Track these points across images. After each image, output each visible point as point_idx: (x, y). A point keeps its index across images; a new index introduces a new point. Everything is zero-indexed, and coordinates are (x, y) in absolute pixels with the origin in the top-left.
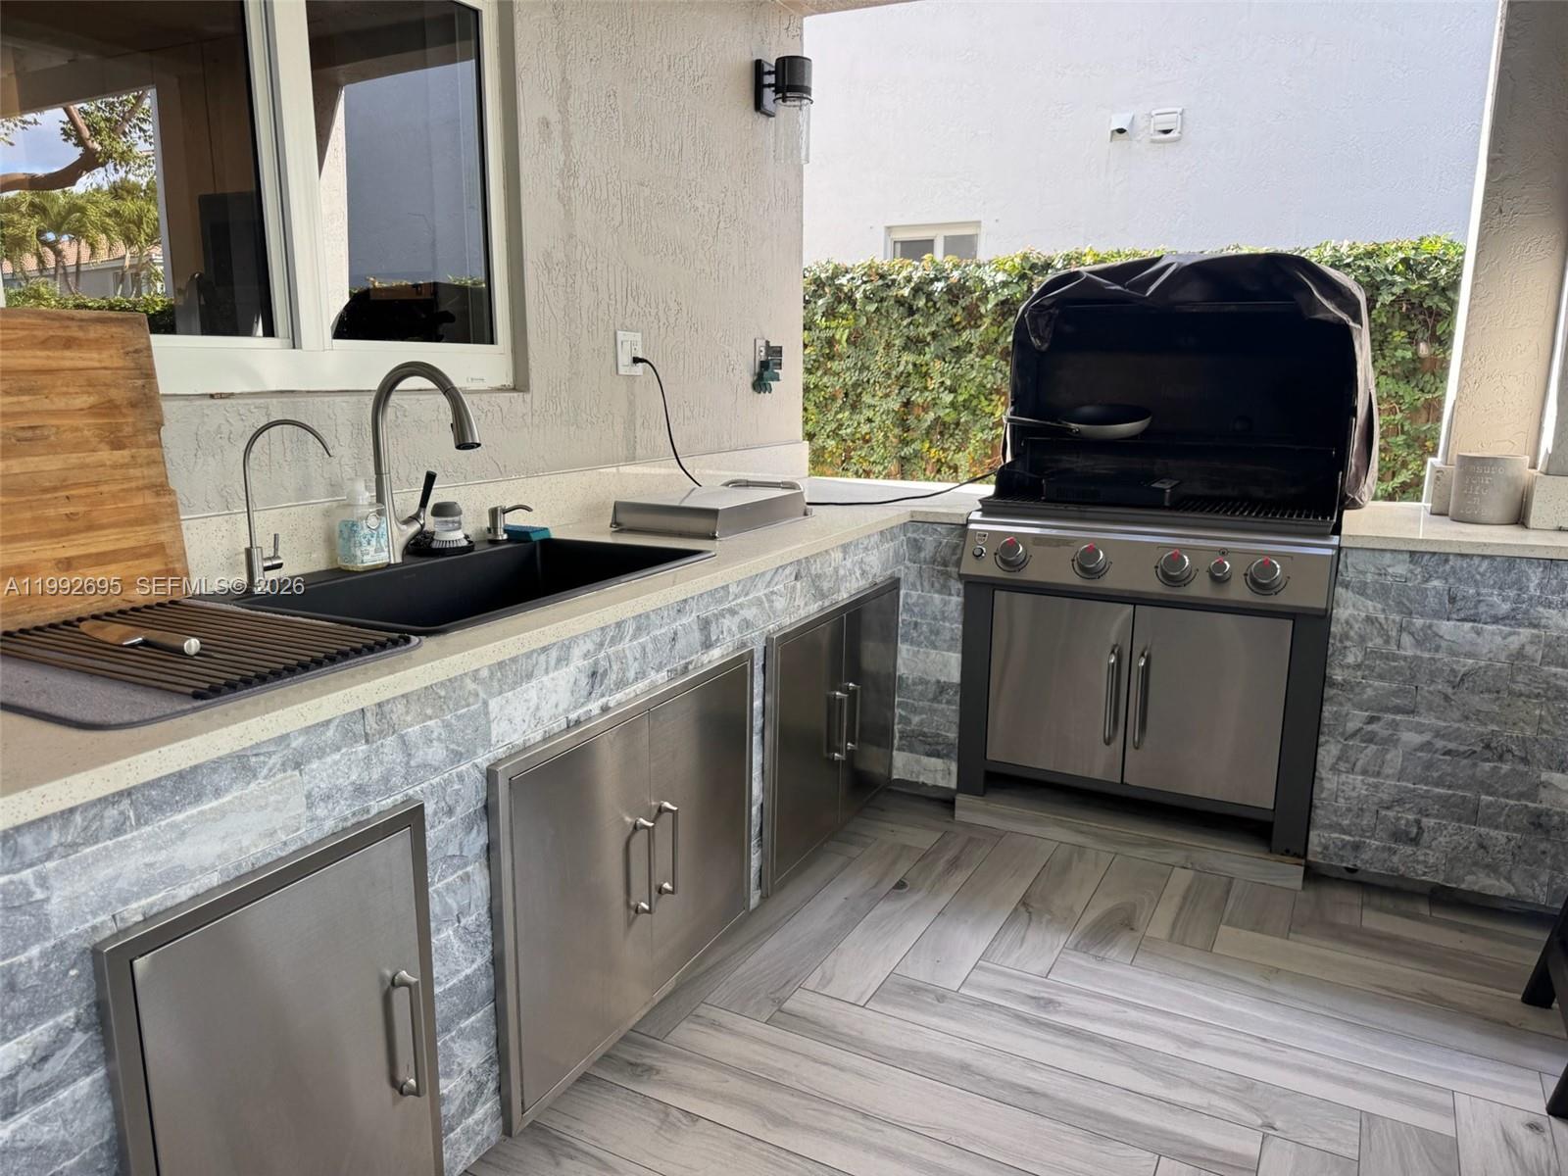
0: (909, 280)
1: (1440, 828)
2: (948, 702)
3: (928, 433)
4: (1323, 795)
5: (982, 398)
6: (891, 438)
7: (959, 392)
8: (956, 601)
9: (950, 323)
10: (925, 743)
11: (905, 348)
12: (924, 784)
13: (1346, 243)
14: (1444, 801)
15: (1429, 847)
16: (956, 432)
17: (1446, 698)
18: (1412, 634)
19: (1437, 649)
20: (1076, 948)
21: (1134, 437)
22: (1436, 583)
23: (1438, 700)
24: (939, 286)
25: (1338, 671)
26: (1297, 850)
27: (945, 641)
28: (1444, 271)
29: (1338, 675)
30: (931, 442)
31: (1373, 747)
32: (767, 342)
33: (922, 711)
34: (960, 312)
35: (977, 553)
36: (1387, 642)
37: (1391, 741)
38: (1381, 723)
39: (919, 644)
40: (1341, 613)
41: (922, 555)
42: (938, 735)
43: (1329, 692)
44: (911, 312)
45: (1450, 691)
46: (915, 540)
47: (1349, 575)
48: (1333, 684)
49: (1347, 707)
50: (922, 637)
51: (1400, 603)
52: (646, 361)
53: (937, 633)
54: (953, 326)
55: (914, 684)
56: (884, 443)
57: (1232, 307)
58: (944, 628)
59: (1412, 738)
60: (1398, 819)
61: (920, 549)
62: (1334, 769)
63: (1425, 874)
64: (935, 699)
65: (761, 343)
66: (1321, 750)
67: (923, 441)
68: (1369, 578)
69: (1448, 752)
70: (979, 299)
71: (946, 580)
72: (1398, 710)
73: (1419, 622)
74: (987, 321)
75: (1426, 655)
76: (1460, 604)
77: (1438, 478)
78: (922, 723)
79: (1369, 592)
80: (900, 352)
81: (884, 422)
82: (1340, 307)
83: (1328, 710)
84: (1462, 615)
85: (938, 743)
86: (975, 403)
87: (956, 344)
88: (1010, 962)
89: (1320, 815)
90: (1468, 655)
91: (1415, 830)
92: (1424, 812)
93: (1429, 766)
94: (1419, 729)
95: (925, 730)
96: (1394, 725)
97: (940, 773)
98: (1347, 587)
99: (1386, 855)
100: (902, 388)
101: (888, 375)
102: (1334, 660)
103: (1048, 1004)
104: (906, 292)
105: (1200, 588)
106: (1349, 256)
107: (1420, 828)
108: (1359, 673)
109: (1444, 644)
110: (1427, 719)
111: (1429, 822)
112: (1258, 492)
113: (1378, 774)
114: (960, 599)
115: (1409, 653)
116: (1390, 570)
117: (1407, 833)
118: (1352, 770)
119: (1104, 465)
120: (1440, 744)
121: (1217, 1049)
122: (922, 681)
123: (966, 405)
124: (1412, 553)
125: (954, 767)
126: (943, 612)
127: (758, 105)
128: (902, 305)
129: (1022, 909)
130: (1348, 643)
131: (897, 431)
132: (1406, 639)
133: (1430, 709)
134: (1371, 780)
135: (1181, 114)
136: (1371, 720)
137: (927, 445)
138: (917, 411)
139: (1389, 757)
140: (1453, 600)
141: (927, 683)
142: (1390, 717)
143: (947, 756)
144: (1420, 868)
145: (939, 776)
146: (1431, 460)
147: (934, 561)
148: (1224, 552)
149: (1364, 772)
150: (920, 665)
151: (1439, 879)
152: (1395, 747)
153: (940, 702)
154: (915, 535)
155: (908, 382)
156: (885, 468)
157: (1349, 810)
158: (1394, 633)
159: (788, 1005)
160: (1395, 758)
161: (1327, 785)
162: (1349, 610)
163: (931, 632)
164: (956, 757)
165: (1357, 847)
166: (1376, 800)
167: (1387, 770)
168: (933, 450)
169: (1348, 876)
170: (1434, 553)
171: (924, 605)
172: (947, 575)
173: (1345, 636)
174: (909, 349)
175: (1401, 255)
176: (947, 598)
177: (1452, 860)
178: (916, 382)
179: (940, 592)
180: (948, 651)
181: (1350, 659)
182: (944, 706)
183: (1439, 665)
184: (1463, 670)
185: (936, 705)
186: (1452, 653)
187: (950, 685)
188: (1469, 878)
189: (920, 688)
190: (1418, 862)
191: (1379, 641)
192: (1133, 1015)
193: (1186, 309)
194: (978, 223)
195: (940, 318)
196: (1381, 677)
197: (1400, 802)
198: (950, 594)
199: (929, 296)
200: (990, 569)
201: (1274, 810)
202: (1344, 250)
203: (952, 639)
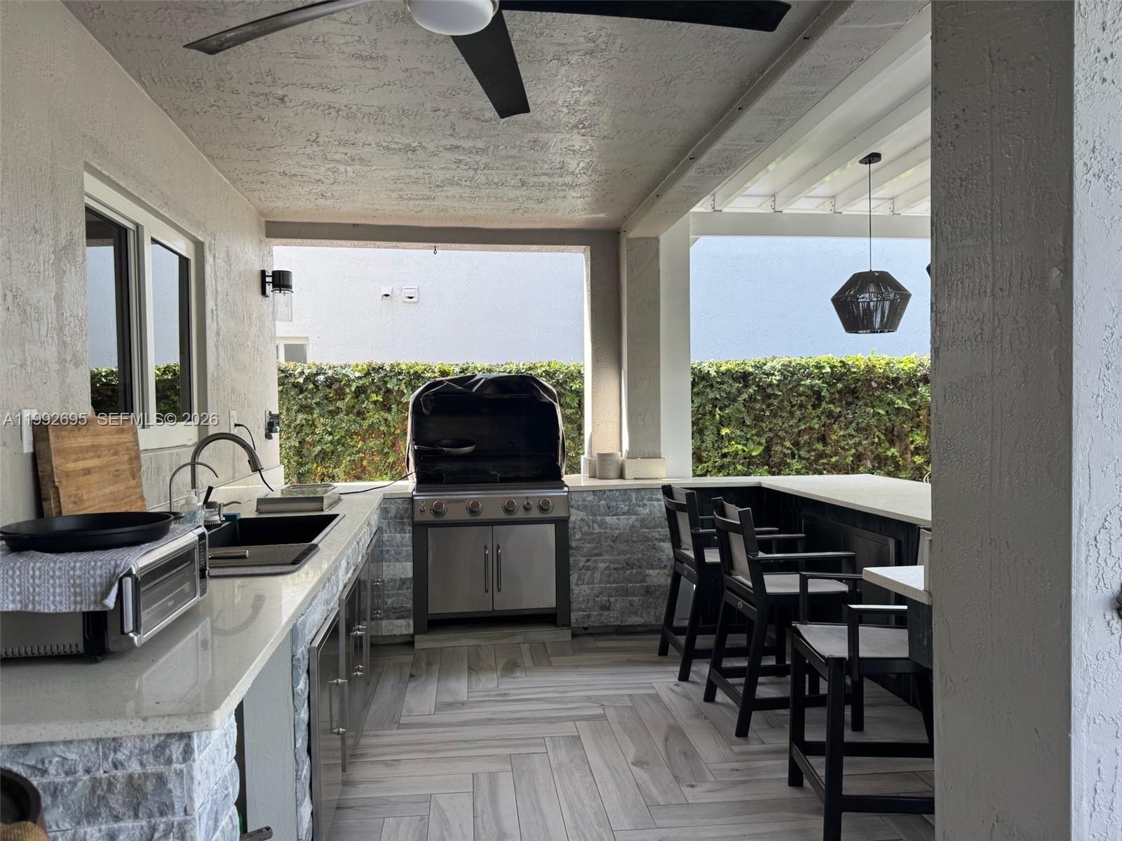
0: (302, 373)
1: (617, 600)
2: (407, 588)
3: (315, 458)
4: (574, 597)
5: (348, 438)
6: (292, 462)
7: (334, 434)
8: (408, 536)
9: (326, 397)
10: (395, 613)
11: (299, 411)
12: (395, 635)
13: (521, 363)
14: (616, 589)
15: (614, 610)
16: (333, 457)
17: (612, 547)
18: (597, 523)
19: (606, 528)
20: (502, 676)
21: (469, 453)
22: (602, 502)
23: (609, 549)
24: (321, 378)
25: (573, 543)
26: (567, 624)
27: (404, 557)
28: (561, 376)
29: (574, 544)
30: (317, 463)
31: (590, 572)
32: (270, 412)
33: (393, 596)
34: (333, 391)
35: (422, 510)
36: (589, 528)
37: (595, 568)
38: (591, 561)
39: (389, 561)
40: (572, 518)
41: (389, 515)
42: (402, 607)
43: (571, 552)
44: (301, 391)
45: (612, 544)
46: (385, 508)
47: (573, 503)
48: (573, 548)
49: (578, 557)
50: (391, 557)
51: (592, 512)
52: (242, 426)
53: (399, 553)
54: (327, 399)
55: (388, 582)
56: (287, 466)
57: (507, 396)
58: (403, 550)
59: (602, 566)
60: (602, 600)
61: (388, 512)
62: (577, 584)
63: (614, 621)
64: (400, 588)
65: (267, 413)
66: (571, 578)
67: (312, 463)
68: (580, 503)
69: (615, 569)
70: (345, 385)
71: (403, 526)
72: (597, 555)
73: (599, 518)
74: (349, 396)
75: (603, 531)
76: (611, 509)
77: (590, 463)
78: (393, 603)
79: (581, 508)
80: (296, 413)
81: (288, 454)
82: (549, 396)
83: (571, 560)
84: (613, 514)
85: (402, 611)
86: (343, 440)
87: (331, 408)
88: (481, 686)
89: (574, 606)
90: (617, 529)
91: (608, 604)
92: (610, 596)
93: (609, 576)
94: (604, 561)
95: (395, 605)
96: (596, 561)
97: (403, 627)
98: (573, 508)
99: (599, 617)
100: (298, 433)
101: (289, 426)
102: (572, 538)
103: (505, 695)
104: (301, 380)
105: (520, 514)
106: (523, 369)
107: (610, 603)
108: (581, 542)
109: (608, 526)
110: (607, 557)
111: (612, 599)
112: (523, 474)
113: (592, 583)
114: (411, 535)
115: (597, 531)
116: (587, 499)
117: (606, 606)
118: (583, 584)
119: (455, 466)
120: (612, 566)
121: (573, 691)
122: (393, 580)
123: (339, 442)
124: (593, 491)
125: (411, 622)
126: (402, 543)
127: (264, 292)
128: (296, 387)
129: (471, 671)
130: (576, 531)
131: (296, 458)
132: (595, 525)
133: (607, 552)
134: (591, 586)
135: (418, 289)
136: (588, 561)
137: (315, 465)
138: (307, 446)
139: (595, 575)
140: (609, 508)
141: (395, 580)
142: (594, 558)
143: (408, 617)
144: (612, 620)
145: (403, 628)
146: (582, 457)
147: (396, 517)
148: (527, 498)
149: (588, 583)
150: (391, 572)
151: (618, 623)
152: (597, 570)
153: (403, 589)
154: (385, 506)
155: (301, 430)
156: (290, 480)
157: (584, 601)
158: (591, 524)
159: (401, 722)
160: (597, 575)
161: (575, 592)
162: (576, 517)
163: (396, 554)
164: (412, 616)
165: (589, 616)
166: (593, 594)
167: (595, 581)
168: (319, 468)
169: (585, 632)
170: (600, 491)
171: (392, 540)
172: (403, 524)
173: (574, 528)
174: (301, 411)
175: (544, 369)
176: (403, 535)
177: (622, 613)
178: (307, 430)
179: (399, 533)
180: (406, 561)
181: (577, 537)
182: (405, 591)
183: (608, 534)
184: (616, 535)
185: (400, 591)
186: (611, 529)
187: (407, 579)
188: (629, 619)
189: (391, 584)
190: (610, 617)
191: (586, 528)
192: (538, 690)
193: (488, 397)
194: (307, 338)
195: (321, 395)
196: (589, 543)
197: (601, 593)
198: (406, 533)
199: (314, 383)
200: (428, 517)
201: (556, 607)
202: (521, 366)
203: (408, 555)
